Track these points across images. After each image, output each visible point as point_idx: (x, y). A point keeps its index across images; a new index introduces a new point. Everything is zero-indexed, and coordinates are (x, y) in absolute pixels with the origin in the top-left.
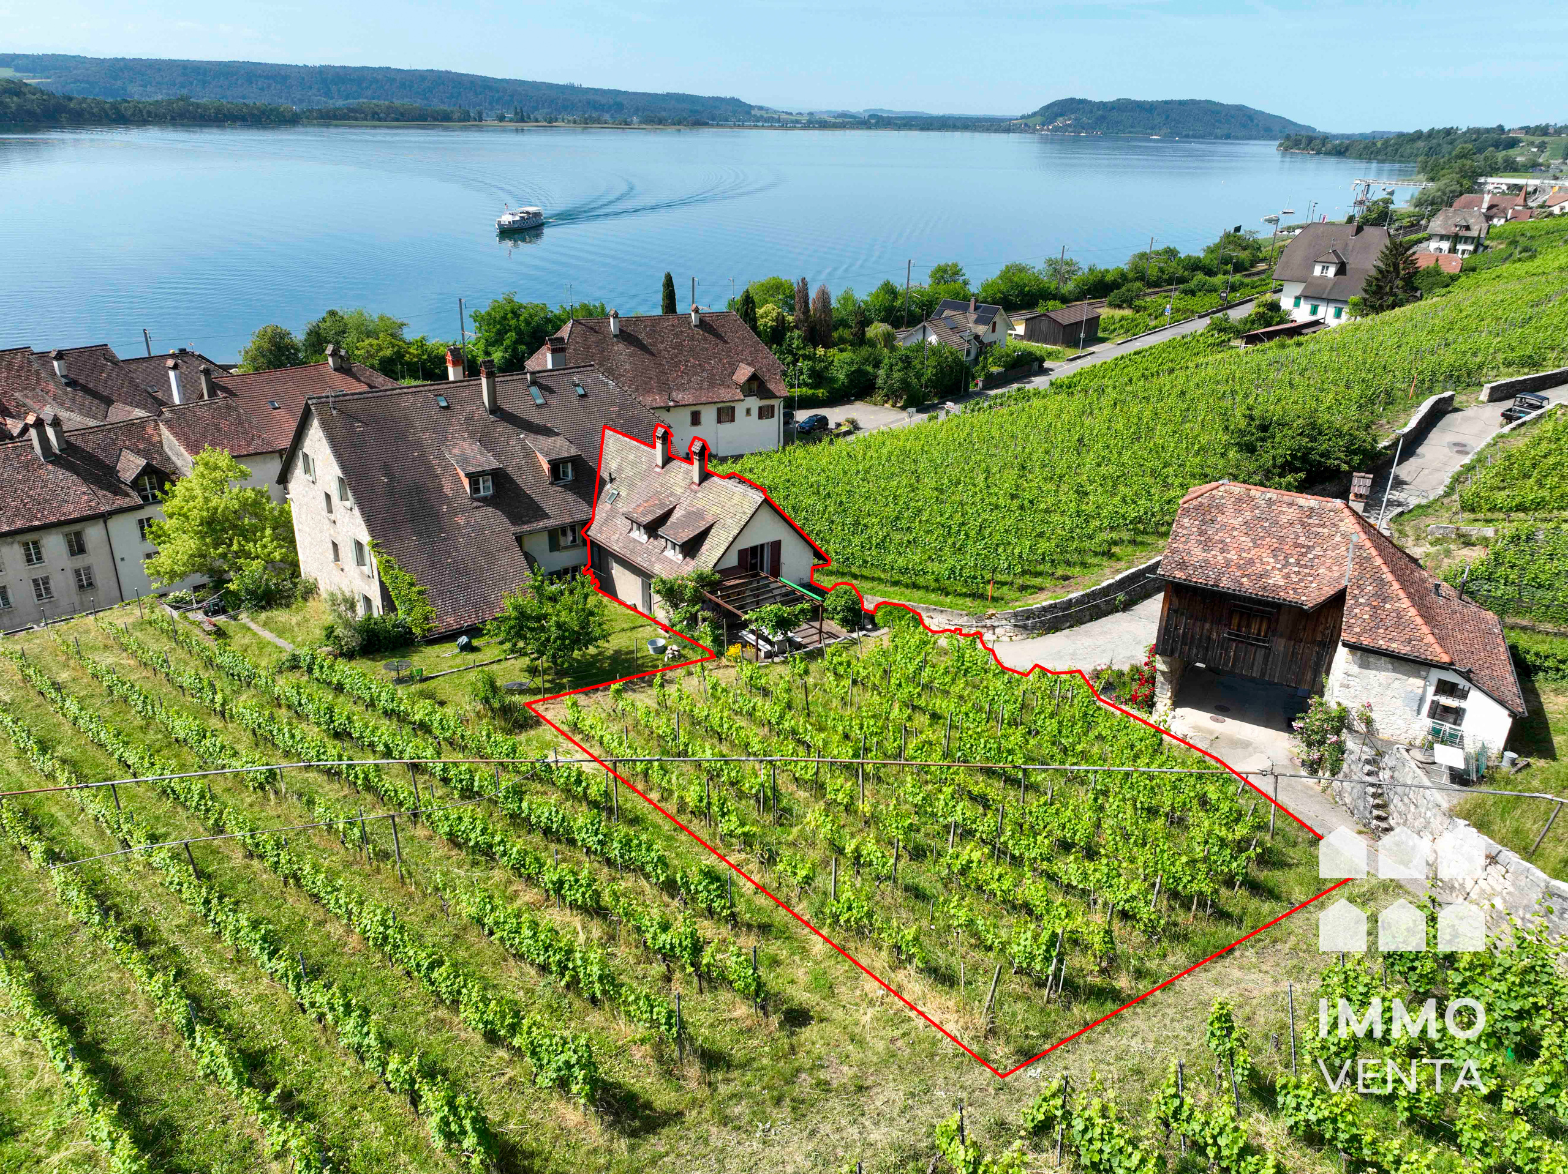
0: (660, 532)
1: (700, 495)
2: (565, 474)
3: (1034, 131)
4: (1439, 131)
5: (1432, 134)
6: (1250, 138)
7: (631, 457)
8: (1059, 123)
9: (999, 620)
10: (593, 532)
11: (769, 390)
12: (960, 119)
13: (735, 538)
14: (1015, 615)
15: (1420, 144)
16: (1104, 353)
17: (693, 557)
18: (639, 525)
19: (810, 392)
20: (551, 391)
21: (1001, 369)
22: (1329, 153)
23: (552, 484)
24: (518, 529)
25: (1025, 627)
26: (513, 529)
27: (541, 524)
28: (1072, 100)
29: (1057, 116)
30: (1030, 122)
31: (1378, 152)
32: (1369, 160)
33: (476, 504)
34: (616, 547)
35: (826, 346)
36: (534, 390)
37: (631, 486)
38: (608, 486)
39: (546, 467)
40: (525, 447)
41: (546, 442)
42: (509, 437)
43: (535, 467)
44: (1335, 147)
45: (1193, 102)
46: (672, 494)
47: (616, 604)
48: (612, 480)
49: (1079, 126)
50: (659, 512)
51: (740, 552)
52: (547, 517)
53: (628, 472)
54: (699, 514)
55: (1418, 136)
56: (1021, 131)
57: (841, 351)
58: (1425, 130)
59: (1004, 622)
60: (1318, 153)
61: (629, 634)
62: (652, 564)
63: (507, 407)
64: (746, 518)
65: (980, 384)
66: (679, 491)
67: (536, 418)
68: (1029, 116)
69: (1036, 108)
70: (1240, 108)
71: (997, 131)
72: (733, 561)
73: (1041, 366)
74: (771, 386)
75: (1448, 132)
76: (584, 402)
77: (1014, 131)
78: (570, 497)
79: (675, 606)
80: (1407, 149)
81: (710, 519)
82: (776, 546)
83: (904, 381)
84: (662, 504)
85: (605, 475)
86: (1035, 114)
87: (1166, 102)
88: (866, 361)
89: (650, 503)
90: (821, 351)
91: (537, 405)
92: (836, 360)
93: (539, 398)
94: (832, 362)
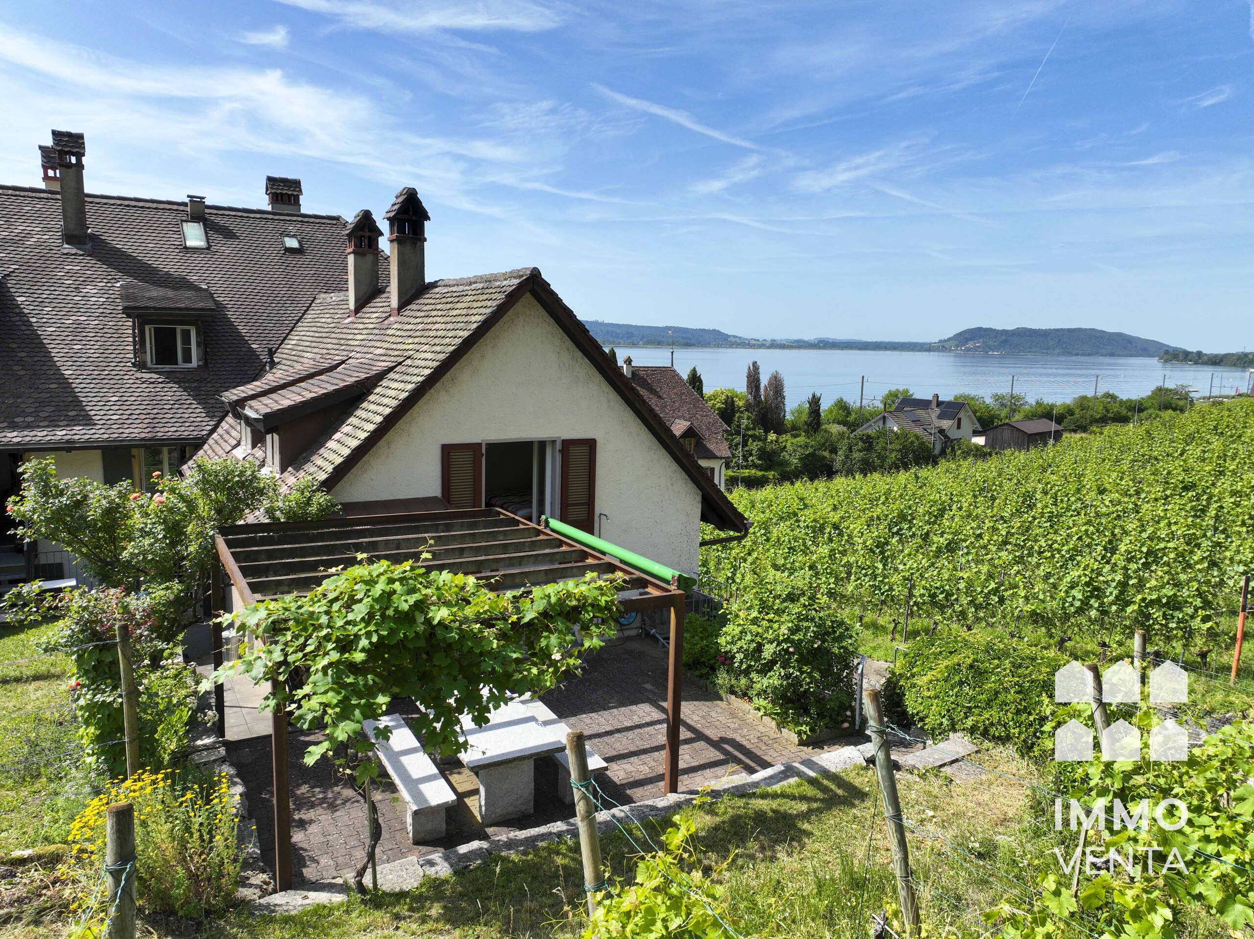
2: (187, 356)
3: (950, 350)
6: (1131, 356)
8: (970, 345)
11: (708, 450)
12: (890, 343)
19: (759, 473)
20: (230, 235)
22: (1205, 363)
23: (138, 365)
27: (60, 434)
28: (980, 329)
29: (967, 340)
30: (947, 345)
35: (779, 432)
36: (192, 228)
42: (88, 281)
44: (1210, 360)
45: (1080, 330)
49: (986, 348)
53: (305, 344)
56: (939, 351)
57: (795, 436)
68: (945, 341)
69: (951, 335)
70: (1120, 335)
71: (919, 351)
74: (711, 446)
76: (292, 258)
77: (934, 351)
78: (170, 394)
86: (949, 339)
87: (1057, 330)
88: (822, 446)
90: (772, 436)
91: (186, 247)
92: (788, 444)
93: (196, 239)
94: (785, 447)
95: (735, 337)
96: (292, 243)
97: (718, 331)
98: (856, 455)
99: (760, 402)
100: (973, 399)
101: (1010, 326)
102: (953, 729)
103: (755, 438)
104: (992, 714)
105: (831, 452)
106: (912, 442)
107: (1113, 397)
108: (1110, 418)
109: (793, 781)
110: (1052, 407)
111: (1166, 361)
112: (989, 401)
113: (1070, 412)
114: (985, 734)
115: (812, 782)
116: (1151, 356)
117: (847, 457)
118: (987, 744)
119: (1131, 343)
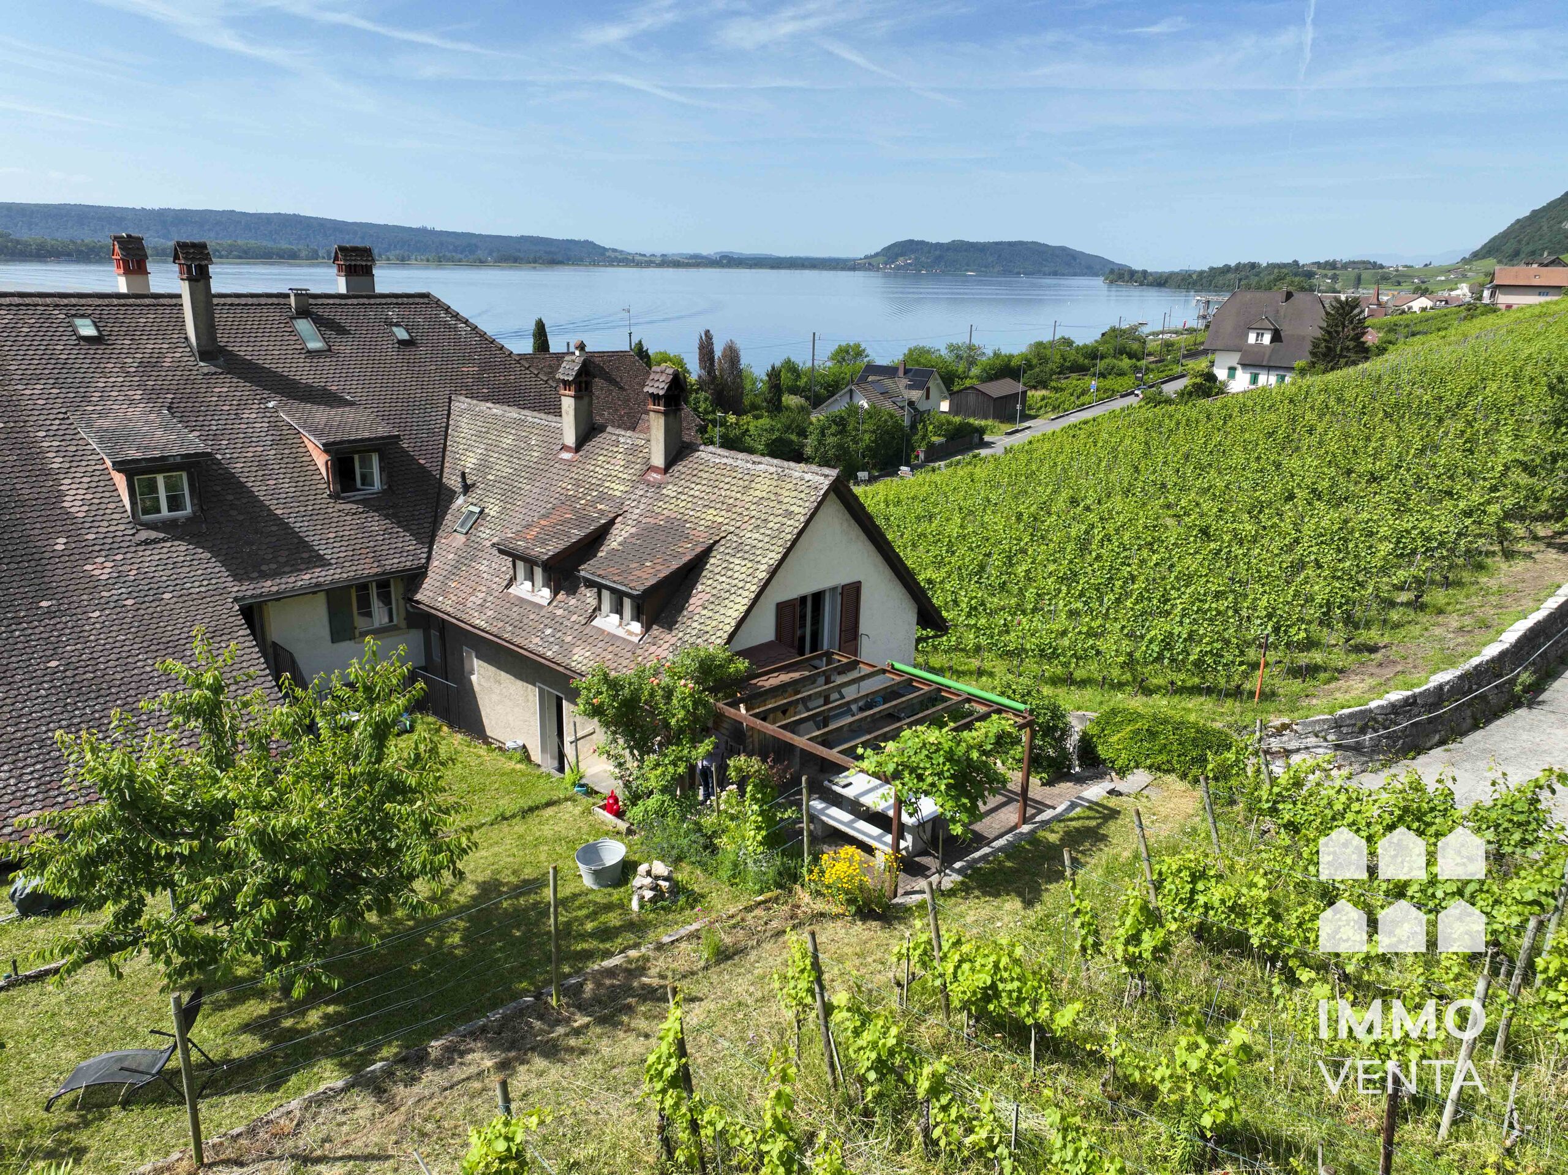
0: (585, 571)
1: (669, 491)
2: (366, 480)
3: (878, 269)
4: (1245, 265)
5: (1239, 267)
6: (1075, 275)
7: (508, 441)
8: (900, 262)
9: (1299, 736)
10: (427, 594)
12: (807, 259)
13: (773, 573)
14: (1338, 724)
15: (1231, 276)
16: (1041, 427)
17: (669, 624)
18: (531, 563)
20: (341, 330)
21: (942, 439)
22: (1151, 285)
23: (334, 496)
24: (248, 589)
25: (1357, 749)
26: (235, 589)
27: (306, 578)
28: (911, 242)
29: (897, 256)
30: (874, 261)
31: (1194, 283)
32: (1188, 290)
33: (144, 535)
34: (479, 620)
35: (738, 413)
36: (304, 326)
37: (509, 492)
38: (460, 500)
39: (321, 460)
40: (275, 425)
41: (321, 414)
42: (242, 404)
43: (300, 463)
44: (1155, 280)
45: (1021, 243)
46: (602, 497)
47: (482, 750)
48: (467, 488)
49: (918, 266)
50: (577, 534)
51: (781, 607)
52: (321, 561)
53: (502, 468)
54: (675, 529)
55: (1227, 269)
56: (866, 270)
57: (757, 417)
58: (1233, 264)
59: (1312, 741)
60: (1141, 284)
61: (519, 827)
62: (568, 651)
63: (243, 350)
64: (793, 525)
65: (922, 456)
66: (618, 489)
67: (305, 374)
68: (872, 257)
69: (879, 249)
70: (1063, 249)
71: (843, 269)
72: (764, 630)
73: (982, 439)
75: (1253, 266)
76: (408, 352)
77: (859, 269)
78: (376, 523)
79: (641, 745)
80: (1220, 280)
81: (704, 539)
82: (852, 594)
83: (840, 446)
84: (581, 519)
85: (453, 481)
86: (877, 255)
87: (997, 243)
88: (788, 428)
89: (555, 518)
90: (732, 418)
91: (309, 352)
92: (751, 428)
93: (314, 340)
94: (747, 430)
95: (614, 250)
96: (401, 334)
97: (592, 243)
98: (831, 440)
99: (715, 377)
100: (928, 352)
101: (945, 239)
102: (1137, 767)
103: (714, 422)
104: (1163, 757)
105: (799, 434)
106: (886, 421)
107: (1068, 342)
108: (1068, 368)
109: (1078, 809)
110: (1011, 357)
111: (1111, 282)
112: (944, 352)
113: (1030, 366)
114: (1159, 769)
115: (1089, 808)
116: (1096, 275)
117: (820, 442)
118: (1159, 774)
119: (1074, 258)
